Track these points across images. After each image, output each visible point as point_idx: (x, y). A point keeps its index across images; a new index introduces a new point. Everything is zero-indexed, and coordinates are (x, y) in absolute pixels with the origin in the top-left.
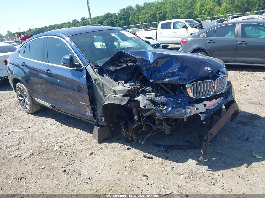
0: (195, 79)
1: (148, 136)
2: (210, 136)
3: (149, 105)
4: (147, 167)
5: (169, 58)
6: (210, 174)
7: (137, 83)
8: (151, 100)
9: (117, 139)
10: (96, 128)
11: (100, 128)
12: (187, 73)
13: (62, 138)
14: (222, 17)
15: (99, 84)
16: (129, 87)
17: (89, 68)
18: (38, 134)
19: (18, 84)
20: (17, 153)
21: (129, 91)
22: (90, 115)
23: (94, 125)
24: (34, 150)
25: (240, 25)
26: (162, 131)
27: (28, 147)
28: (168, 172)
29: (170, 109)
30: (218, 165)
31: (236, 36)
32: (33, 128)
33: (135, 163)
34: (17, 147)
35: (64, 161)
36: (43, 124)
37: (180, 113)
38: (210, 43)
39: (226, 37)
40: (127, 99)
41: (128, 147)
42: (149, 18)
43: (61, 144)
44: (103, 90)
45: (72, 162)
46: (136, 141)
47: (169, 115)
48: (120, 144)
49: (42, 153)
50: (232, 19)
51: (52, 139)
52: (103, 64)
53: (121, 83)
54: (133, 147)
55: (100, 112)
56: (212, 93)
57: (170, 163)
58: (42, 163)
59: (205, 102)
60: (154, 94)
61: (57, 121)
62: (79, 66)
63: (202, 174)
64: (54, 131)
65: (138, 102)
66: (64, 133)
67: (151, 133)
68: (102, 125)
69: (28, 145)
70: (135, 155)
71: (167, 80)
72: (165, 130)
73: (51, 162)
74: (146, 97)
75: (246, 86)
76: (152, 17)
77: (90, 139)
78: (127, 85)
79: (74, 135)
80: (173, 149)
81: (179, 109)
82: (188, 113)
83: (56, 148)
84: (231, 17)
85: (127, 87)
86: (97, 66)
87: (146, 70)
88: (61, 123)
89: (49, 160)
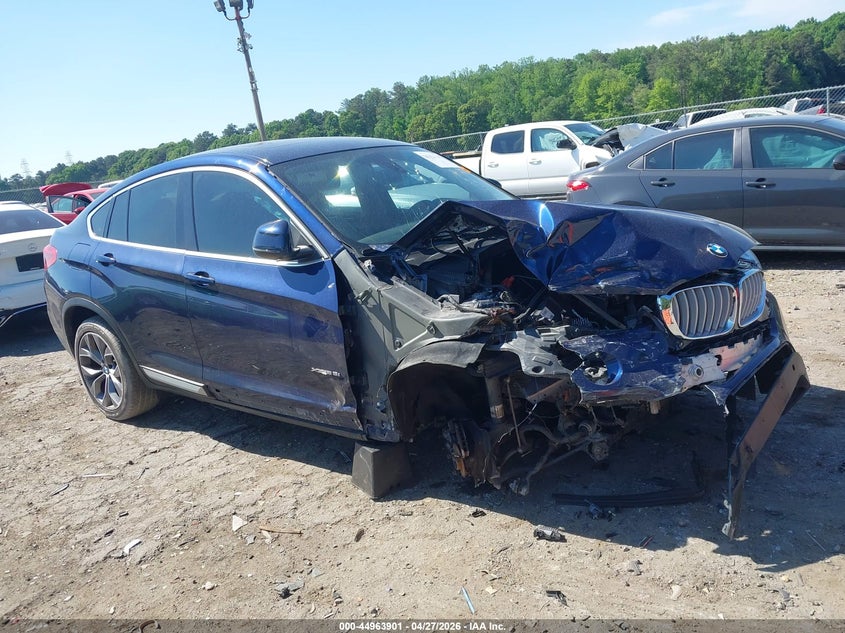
0: (684, 281)
1: (538, 468)
2: (744, 456)
3: (551, 364)
4: (555, 568)
5: (600, 218)
6: (762, 577)
7: (505, 299)
8: (555, 349)
9: (432, 486)
10: (364, 452)
11: (376, 450)
12: (660, 263)
13: (249, 492)
14: (656, 116)
15: (377, 309)
16: (479, 310)
17: (344, 259)
18: (165, 482)
19: (85, 325)
20: (108, 545)
21: (481, 322)
22: (345, 408)
23: (354, 441)
24: (164, 532)
25: (746, 131)
26: (580, 452)
27: (143, 525)
28: (626, 578)
29: (620, 374)
30: (778, 548)
31: (739, 165)
32: (144, 464)
33: (512, 557)
34: (107, 527)
35: (277, 564)
36: (175, 450)
37: (651, 385)
38: (661, 186)
39: (707, 166)
40: (477, 347)
41: (474, 509)
42: (436, 125)
43: (251, 511)
44: (391, 325)
45: (304, 566)
46: (498, 487)
47: (619, 393)
48: (446, 504)
49: (194, 541)
50: (693, 122)
51: (217, 496)
52: (389, 246)
53: (450, 300)
54: (490, 508)
55: (378, 397)
56: (731, 323)
57: (625, 550)
58: (201, 573)
59: (717, 351)
60: (562, 329)
61: (218, 438)
62: (311, 254)
63: (737, 579)
64: (219, 472)
65: (513, 357)
66: (253, 474)
67: (545, 458)
68: (384, 439)
69: (140, 520)
70: (503, 532)
71: (602, 284)
72: (591, 445)
73: (232, 568)
74: (536, 340)
75: (792, 311)
76: (446, 122)
77: (343, 489)
78: (472, 305)
79: (289, 480)
80: (622, 507)
81: (646, 373)
82: (673, 386)
83: (237, 523)
84: (691, 115)
85: (473, 311)
86: (369, 254)
87: (535, 255)
88: (235, 444)
89: (223, 563)
